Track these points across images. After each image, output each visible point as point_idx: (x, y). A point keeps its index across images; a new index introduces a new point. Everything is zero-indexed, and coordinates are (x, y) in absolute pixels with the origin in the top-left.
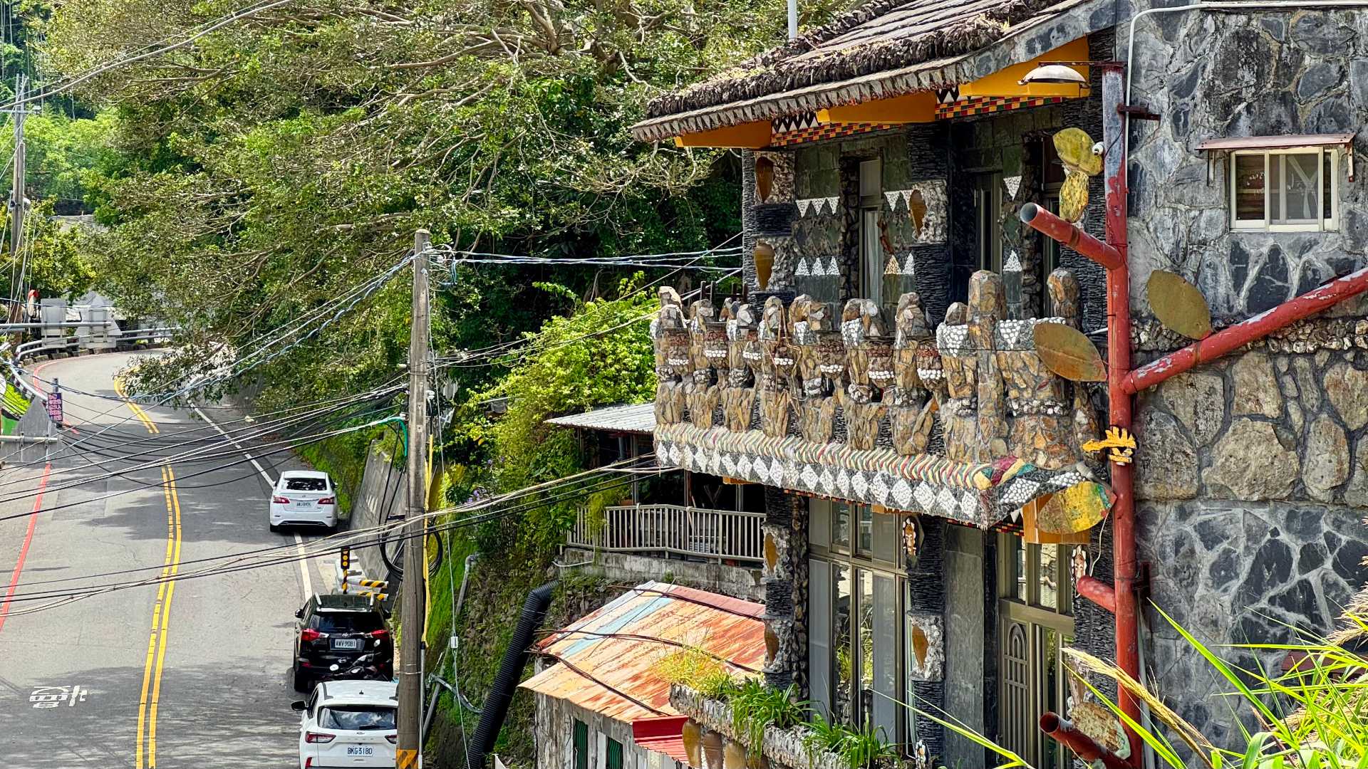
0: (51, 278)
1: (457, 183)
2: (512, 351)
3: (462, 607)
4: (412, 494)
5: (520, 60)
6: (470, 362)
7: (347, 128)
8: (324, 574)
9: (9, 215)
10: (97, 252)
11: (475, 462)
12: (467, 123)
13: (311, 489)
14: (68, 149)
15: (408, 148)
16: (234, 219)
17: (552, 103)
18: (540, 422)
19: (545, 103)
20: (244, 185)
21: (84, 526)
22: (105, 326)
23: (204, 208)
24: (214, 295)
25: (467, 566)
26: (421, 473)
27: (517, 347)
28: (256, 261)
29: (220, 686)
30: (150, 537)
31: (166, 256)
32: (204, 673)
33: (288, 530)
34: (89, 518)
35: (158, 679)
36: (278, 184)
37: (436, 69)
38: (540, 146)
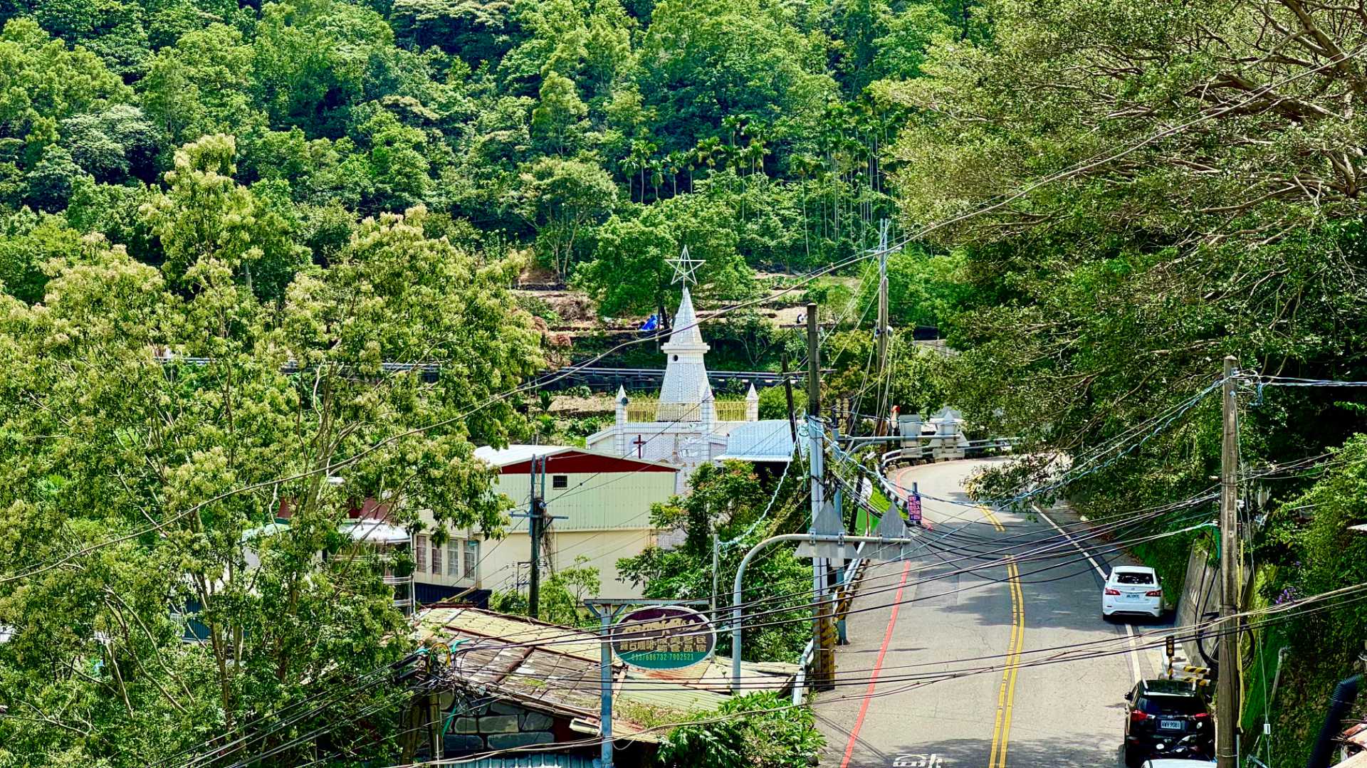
0: (911, 394)
1: (1264, 312)
2: (1317, 465)
3: (1277, 695)
4: (1225, 593)
5: (1321, 202)
6: (1276, 475)
7: (1163, 265)
8: (1152, 659)
9: (875, 341)
10: (945, 376)
11: (1284, 563)
12: (1272, 260)
13: (1139, 582)
14: (927, 281)
15: (1219, 283)
16: (1064, 346)
17: (1350, 242)
18: (1345, 528)
19: (1345, 242)
20: (1072, 316)
21: (940, 613)
22: (955, 439)
23: (1038, 336)
24: (1047, 413)
25: (1280, 657)
26: (1233, 574)
27: (1321, 460)
28: (1085, 382)
29: (1059, 759)
30: (996, 624)
31: (1005, 379)
32: (1043, 746)
33: (1119, 620)
34: (944, 605)
35: (1004, 751)
36: (1102, 316)
37: (1244, 211)
38: (1340, 279)
